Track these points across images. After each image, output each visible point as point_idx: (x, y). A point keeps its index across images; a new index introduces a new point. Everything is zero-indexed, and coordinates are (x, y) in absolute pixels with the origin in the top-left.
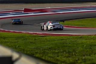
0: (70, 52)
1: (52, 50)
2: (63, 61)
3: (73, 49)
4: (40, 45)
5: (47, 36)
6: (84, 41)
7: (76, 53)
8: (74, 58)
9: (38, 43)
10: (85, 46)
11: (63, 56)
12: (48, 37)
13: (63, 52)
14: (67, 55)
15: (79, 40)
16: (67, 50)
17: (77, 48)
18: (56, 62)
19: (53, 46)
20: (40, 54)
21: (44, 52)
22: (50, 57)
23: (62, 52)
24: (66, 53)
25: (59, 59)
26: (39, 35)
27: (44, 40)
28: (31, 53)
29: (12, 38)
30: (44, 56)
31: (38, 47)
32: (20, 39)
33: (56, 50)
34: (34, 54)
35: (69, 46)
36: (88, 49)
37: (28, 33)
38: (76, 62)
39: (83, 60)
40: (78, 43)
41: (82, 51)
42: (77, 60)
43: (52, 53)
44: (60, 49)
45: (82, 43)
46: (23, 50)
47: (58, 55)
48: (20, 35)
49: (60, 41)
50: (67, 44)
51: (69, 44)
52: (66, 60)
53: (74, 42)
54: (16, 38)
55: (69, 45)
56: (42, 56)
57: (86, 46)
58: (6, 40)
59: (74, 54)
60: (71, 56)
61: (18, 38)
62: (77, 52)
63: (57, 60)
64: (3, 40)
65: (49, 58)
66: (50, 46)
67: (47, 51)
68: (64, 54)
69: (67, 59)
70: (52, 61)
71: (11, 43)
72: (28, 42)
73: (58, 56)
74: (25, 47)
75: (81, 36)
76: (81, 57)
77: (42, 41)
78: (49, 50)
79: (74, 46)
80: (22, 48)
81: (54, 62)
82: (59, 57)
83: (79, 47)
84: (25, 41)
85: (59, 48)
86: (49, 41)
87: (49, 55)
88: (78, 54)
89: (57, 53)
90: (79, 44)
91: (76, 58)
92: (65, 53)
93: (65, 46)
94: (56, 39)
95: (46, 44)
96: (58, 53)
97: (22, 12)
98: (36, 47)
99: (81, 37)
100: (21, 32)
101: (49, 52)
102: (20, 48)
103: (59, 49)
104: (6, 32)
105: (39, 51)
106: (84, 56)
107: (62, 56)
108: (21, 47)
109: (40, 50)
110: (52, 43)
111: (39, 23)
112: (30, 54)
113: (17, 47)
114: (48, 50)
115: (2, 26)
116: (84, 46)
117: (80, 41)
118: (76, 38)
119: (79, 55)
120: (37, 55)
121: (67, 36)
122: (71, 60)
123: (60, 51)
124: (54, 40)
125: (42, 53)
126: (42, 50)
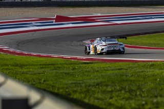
0: (132, 90)
1: (101, 88)
2: (120, 105)
3: (138, 84)
4: (81, 79)
5: (95, 63)
6: (157, 71)
7: (143, 92)
8: (139, 100)
9: (78, 75)
10: (158, 80)
11: (120, 96)
12: (95, 65)
13: (121, 91)
14: (127, 95)
15: (148, 70)
16: (127, 87)
17: (145, 83)
19: (103, 80)
20: (80, 93)
21: (88, 91)
22: (98, 99)
23: (118, 91)
24: (126, 92)
25: (113, 102)
26: (81, 61)
27: (88, 70)
28: (66, 92)
29: (34, 65)
30: (87, 98)
31: (78, 82)
32: (48, 67)
33: (109, 87)
34: (70, 94)
35: (131, 81)
36: (162, 86)
37: (62, 58)
38: (141, 107)
39: (153, 104)
40: (146, 75)
41: (152, 89)
42: (143, 105)
43: (101, 91)
44: (115, 85)
45: (153, 76)
46: (53, 86)
47: (111, 95)
48: (48, 60)
49: (117, 71)
50: (128, 77)
51: (132, 76)
52: (125, 105)
53: (141, 74)
54: (41, 66)
55: (131, 78)
56: (85, 98)
57: (160, 81)
58: (25, 70)
59: (138, 93)
60: (133, 97)
61: (44, 66)
62: (143, 90)
63: (110, 104)
64: (19, 70)
65: (96, 101)
67: (93, 89)
68: (121, 93)
69: (127, 102)
70: (101, 106)
71: (32, 74)
72: (62, 73)
73: (111, 98)
74: (55, 82)
75: (153, 63)
76: (151, 100)
77: (86, 71)
78: (97, 86)
79: (140, 81)
80: (51, 83)
81: (104, 107)
82: (114, 99)
83: (147, 83)
84: (57, 71)
85: (114, 83)
86: (97, 71)
87: (96, 95)
88: (146, 95)
89: (109, 92)
90: (148, 77)
91: (143, 101)
92: (123, 92)
93: (123, 80)
94: (109, 69)
95: (92, 76)
96: (112, 91)
97: (53, 22)
98: (74, 82)
99: (152, 65)
100: (50, 57)
101: (97, 90)
102: (46, 84)
104: (24, 56)
105: (79, 88)
106: (156, 97)
107: (119, 98)
108: (48, 81)
109: (81, 86)
110: (102, 76)
111: (82, 41)
112: (64, 93)
113: (42, 82)
114: (95, 87)
115: (18, 45)
116: (156, 80)
117: (150, 72)
119: (148, 96)
120: (76, 96)
121: (129, 63)
122: (133, 104)
123: (115, 88)
124: (105, 70)
125: (85, 91)
126: (85, 87)
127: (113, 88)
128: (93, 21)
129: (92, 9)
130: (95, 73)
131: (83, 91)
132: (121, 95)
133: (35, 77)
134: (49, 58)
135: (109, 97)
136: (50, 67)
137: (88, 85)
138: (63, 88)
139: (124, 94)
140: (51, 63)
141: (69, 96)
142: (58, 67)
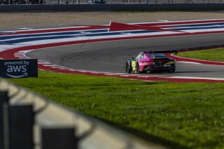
0: (207, 118)
1: (167, 115)
2: (191, 137)
3: (215, 111)
4: (142, 103)
5: (160, 83)
7: (222, 120)
8: (216, 131)
9: (138, 98)
12: (161, 85)
13: (193, 119)
14: (201, 124)
16: (201, 115)
18: (177, 140)
19: (171, 105)
20: (141, 121)
21: (151, 119)
22: (164, 129)
23: (190, 119)
25: (182, 133)
26: (143, 81)
27: (151, 92)
28: (123, 120)
29: (83, 86)
30: (150, 128)
31: (139, 107)
32: (100, 89)
33: (178, 114)
34: (128, 123)
35: (207, 106)
37: (119, 76)
38: (219, 139)
42: (222, 137)
43: (168, 119)
44: (186, 112)
46: (106, 113)
47: (181, 124)
48: (101, 80)
49: (188, 94)
50: (202, 102)
51: (207, 100)
53: (219, 97)
54: (92, 87)
55: (206, 103)
56: (147, 127)
58: (70, 92)
59: (215, 122)
60: (209, 127)
61: (95, 87)
62: (222, 118)
63: (179, 136)
64: (64, 91)
65: (161, 132)
66: (165, 105)
67: (158, 116)
68: (194, 122)
69: (202, 133)
70: (167, 139)
71: (80, 97)
72: (117, 95)
73: (181, 128)
74: (109, 107)
77: (149, 94)
78: (163, 113)
80: (104, 108)
81: (172, 139)
82: (184, 130)
84: (111, 93)
85: (184, 108)
86: (163, 94)
87: (161, 124)
89: (178, 120)
91: (221, 132)
92: (196, 120)
93: (196, 106)
94: (178, 91)
95: (156, 100)
96: (181, 120)
97: (107, 31)
98: (134, 107)
100: (103, 75)
101: (163, 118)
102: (98, 110)
103: (184, 111)
104: (70, 74)
105: (140, 115)
107: (191, 128)
108: (100, 106)
109: (142, 113)
110: (169, 99)
112: (120, 121)
113: (93, 107)
114: (160, 114)
115: (62, 60)
118: (221, 88)
120: (136, 125)
121: (204, 83)
122: (209, 135)
123: (185, 116)
124: (173, 92)
125: (147, 119)
126: (148, 114)
127: (183, 115)
128: (159, 29)
129: (157, 14)
130: (161, 96)
131: (145, 118)
132: (193, 124)
133: (83, 100)
134: (102, 77)
135: (177, 127)
136: (103, 88)
137: (151, 111)
138: (119, 115)
139: (198, 123)
140: (103, 83)
141: (127, 125)
142: (113, 88)
